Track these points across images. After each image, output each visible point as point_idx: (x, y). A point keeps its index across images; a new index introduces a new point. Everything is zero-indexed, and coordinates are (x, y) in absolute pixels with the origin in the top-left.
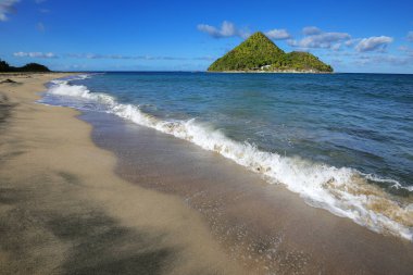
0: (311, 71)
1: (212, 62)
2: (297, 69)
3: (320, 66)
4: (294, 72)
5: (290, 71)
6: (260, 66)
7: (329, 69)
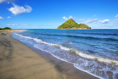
0: (85, 29)
1: (58, 27)
2: (81, 28)
3: (88, 28)
4: (81, 29)
5: (79, 29)
6: (71, 28)
7: (90, 28)
